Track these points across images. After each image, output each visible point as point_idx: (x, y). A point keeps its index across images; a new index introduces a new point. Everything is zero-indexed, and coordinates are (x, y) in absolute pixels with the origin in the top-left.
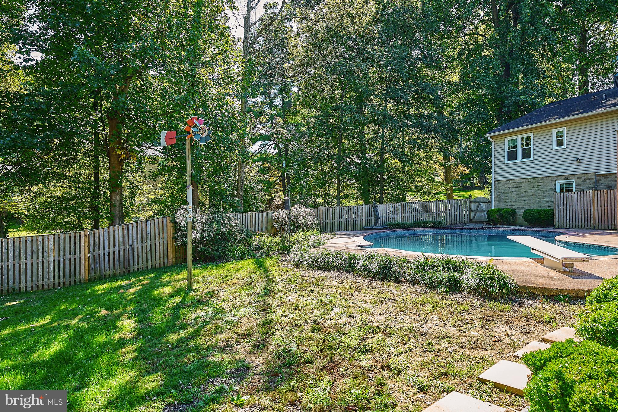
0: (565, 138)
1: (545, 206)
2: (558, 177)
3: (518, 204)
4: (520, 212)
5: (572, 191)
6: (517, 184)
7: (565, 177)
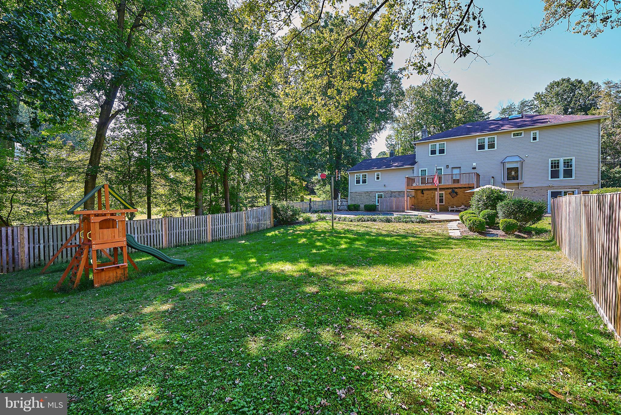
0: (380, 176)
1: (372, 203)
2: (377, 192)
3: (360, 203)
4: (362, 206)
5: (382, 197)
6: (360, 194)
7: (380, 192)
